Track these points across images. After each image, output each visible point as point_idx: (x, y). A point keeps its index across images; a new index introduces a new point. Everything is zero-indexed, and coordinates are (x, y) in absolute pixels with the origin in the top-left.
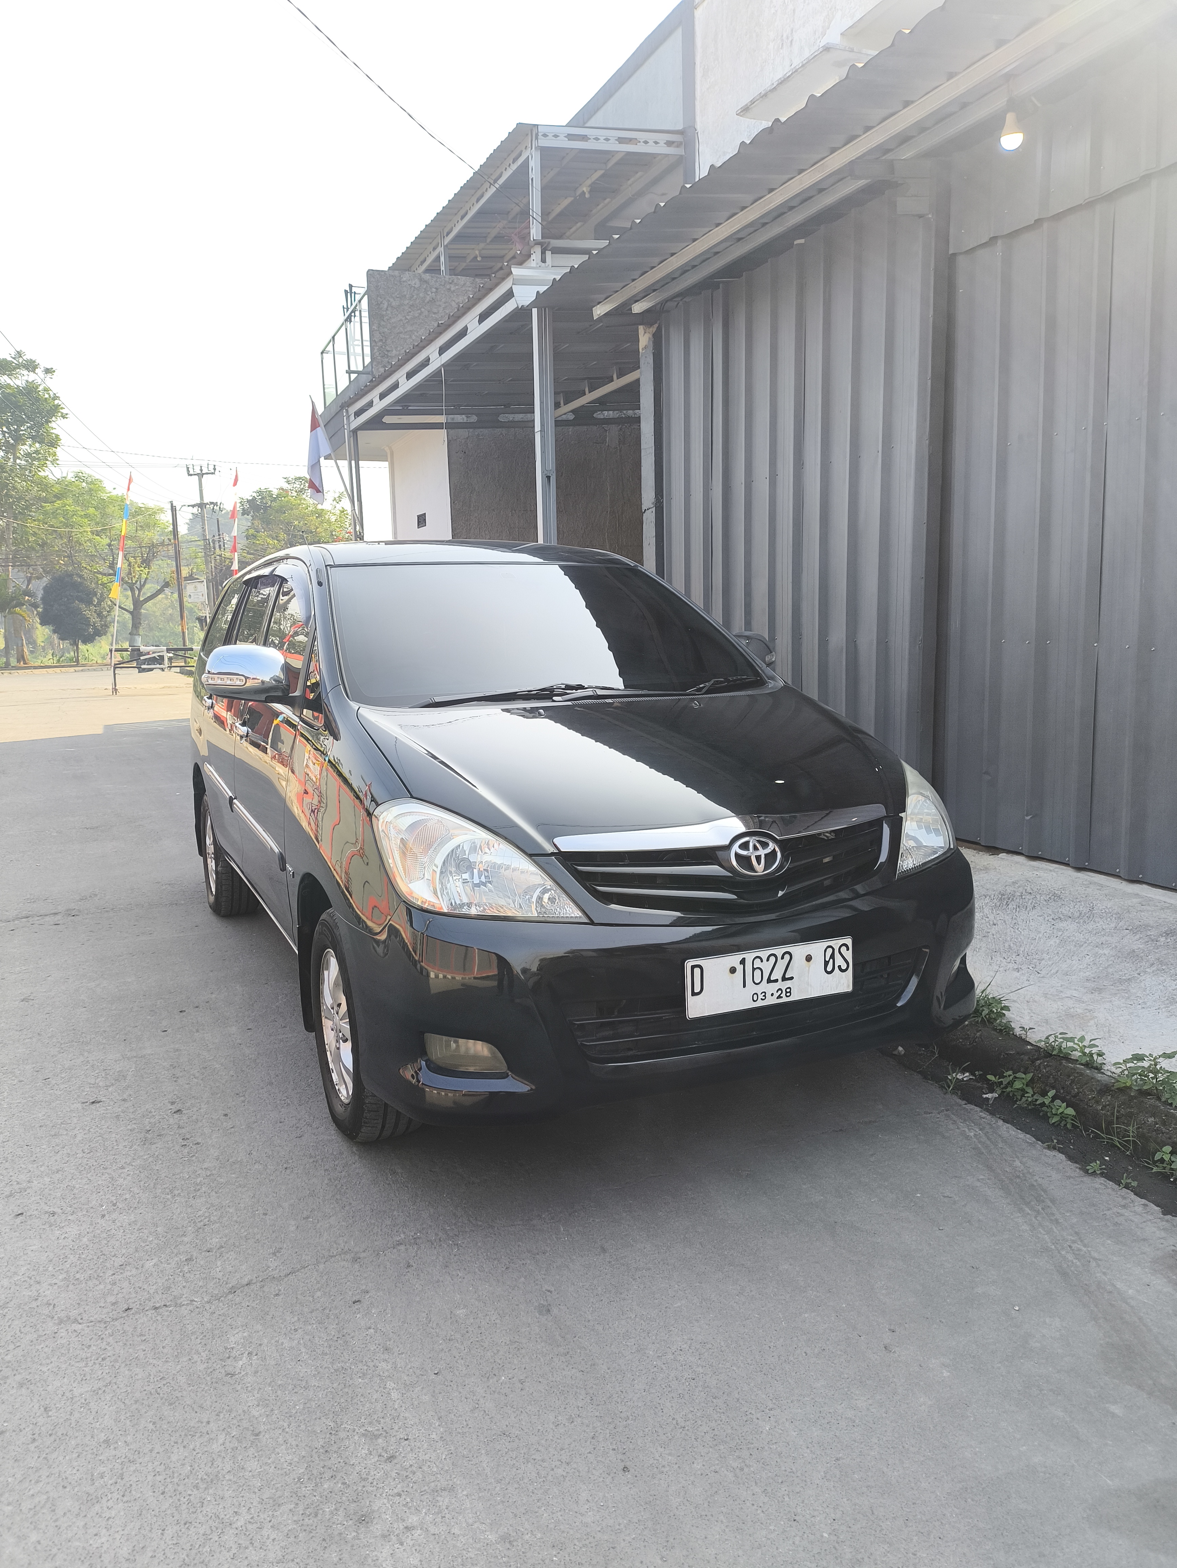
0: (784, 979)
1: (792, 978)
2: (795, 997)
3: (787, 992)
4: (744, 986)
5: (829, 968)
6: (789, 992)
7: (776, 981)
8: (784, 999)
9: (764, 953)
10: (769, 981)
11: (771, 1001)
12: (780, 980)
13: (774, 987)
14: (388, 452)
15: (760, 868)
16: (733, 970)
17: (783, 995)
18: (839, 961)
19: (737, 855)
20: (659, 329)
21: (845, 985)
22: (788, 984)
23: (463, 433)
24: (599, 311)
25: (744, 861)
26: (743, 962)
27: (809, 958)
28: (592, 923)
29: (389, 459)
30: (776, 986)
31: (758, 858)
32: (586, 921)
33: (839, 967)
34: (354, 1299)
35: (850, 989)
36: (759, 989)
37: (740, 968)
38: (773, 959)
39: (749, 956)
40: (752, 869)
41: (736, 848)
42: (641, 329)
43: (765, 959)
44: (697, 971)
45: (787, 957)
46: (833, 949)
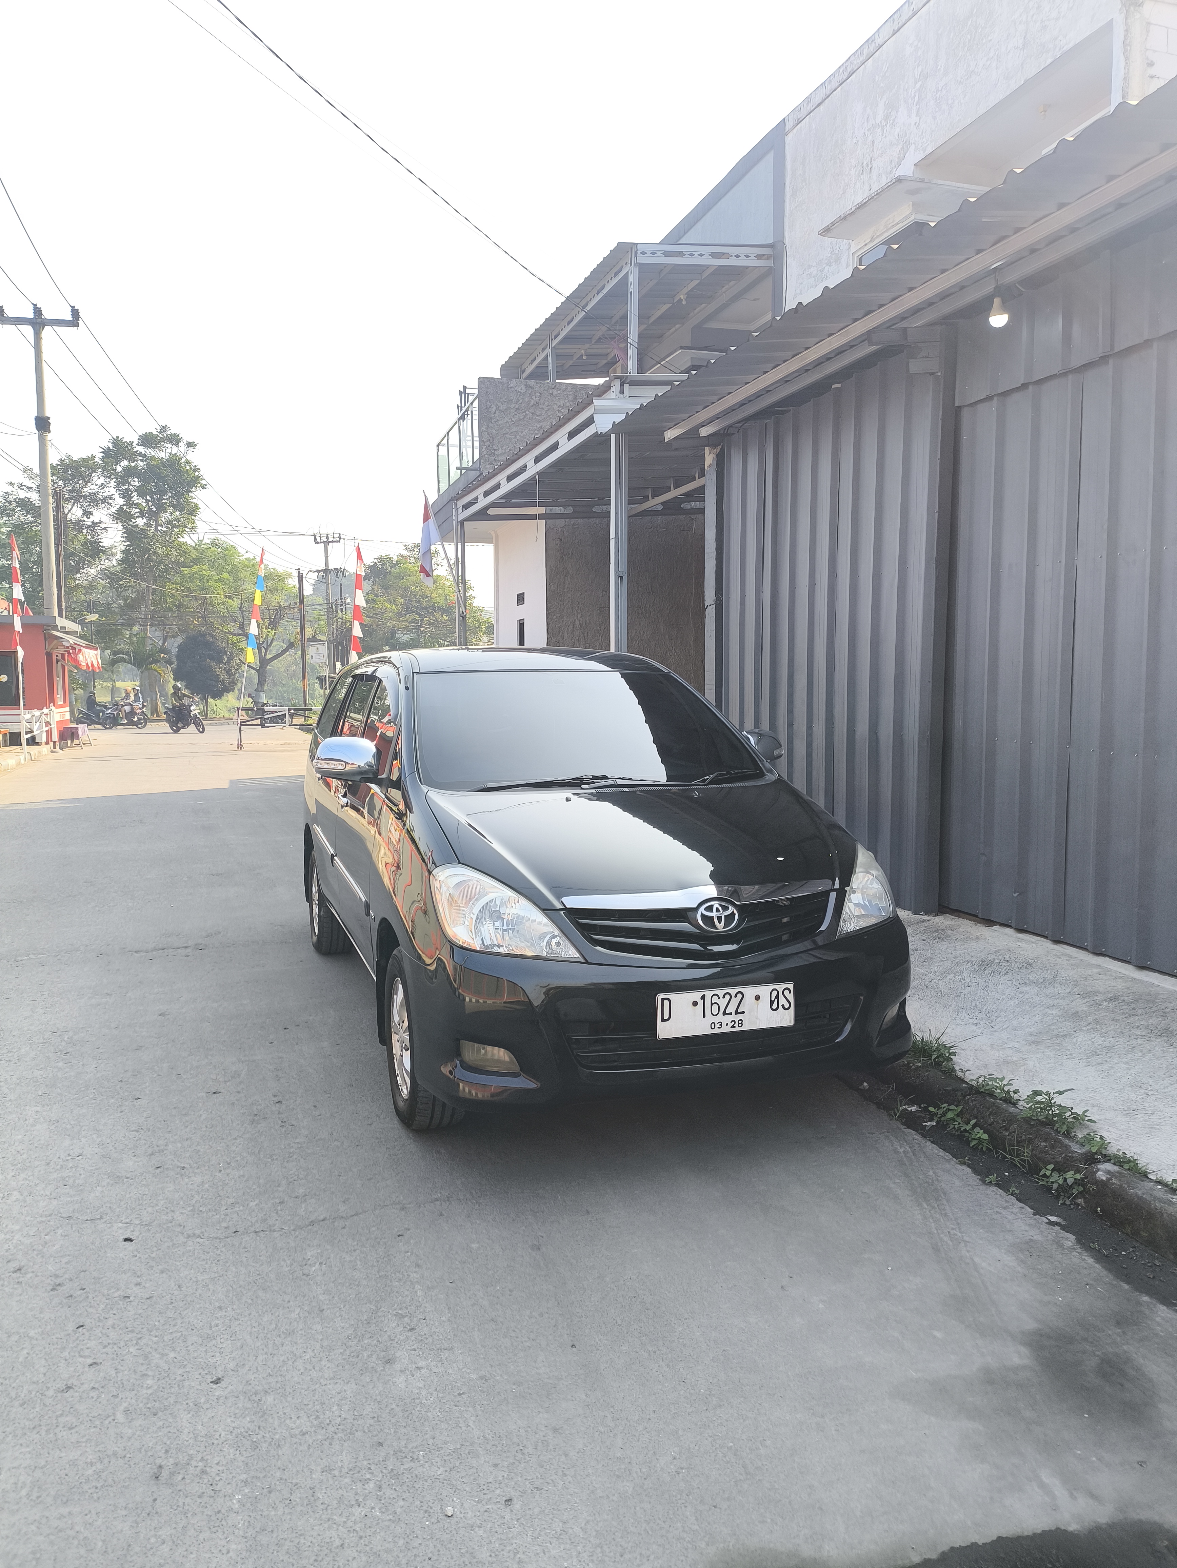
0: (737, 1013)
1: (743, 1012)
2: (746, 1027)
3: (739, 1023)
4: (704, 1016)
5: (775, 1006)
6: (741, 1023)
7: (731, 1014)
8: (737, 1029)
9: (721, 992)
10: (724, 1014)
12: (734, 1013)
13: (728, 1019)
14: (494, 536)
15: (720, 926)
16: (695, 1004)
17: (736, 1025)
18: (783, 1001)
19: (702, 915)
20: (722, 450)
21: (788, 1020)
22: (740, 1017)
23: (560, 523)
24: (670, 435)
25: (708, 920)
26: (703, 997)
27: (757, 998)
28: (587, 962)
29: (494, 542)
30: (730, 1018)
31: (719, 919)
32: (583, 961)
33: (783, 1006)
34: (399, 1234)
35: (792, 1024)
36: (716, 1020)
37: (701, 1002)
38: (728, 997)
39: (709, 993)
40: (715, 927)
41: (702, 910)
42: (707, 449)
43: (721, 997)
44: (666, 1003)
45: (740, 996)
46: (778, 992)
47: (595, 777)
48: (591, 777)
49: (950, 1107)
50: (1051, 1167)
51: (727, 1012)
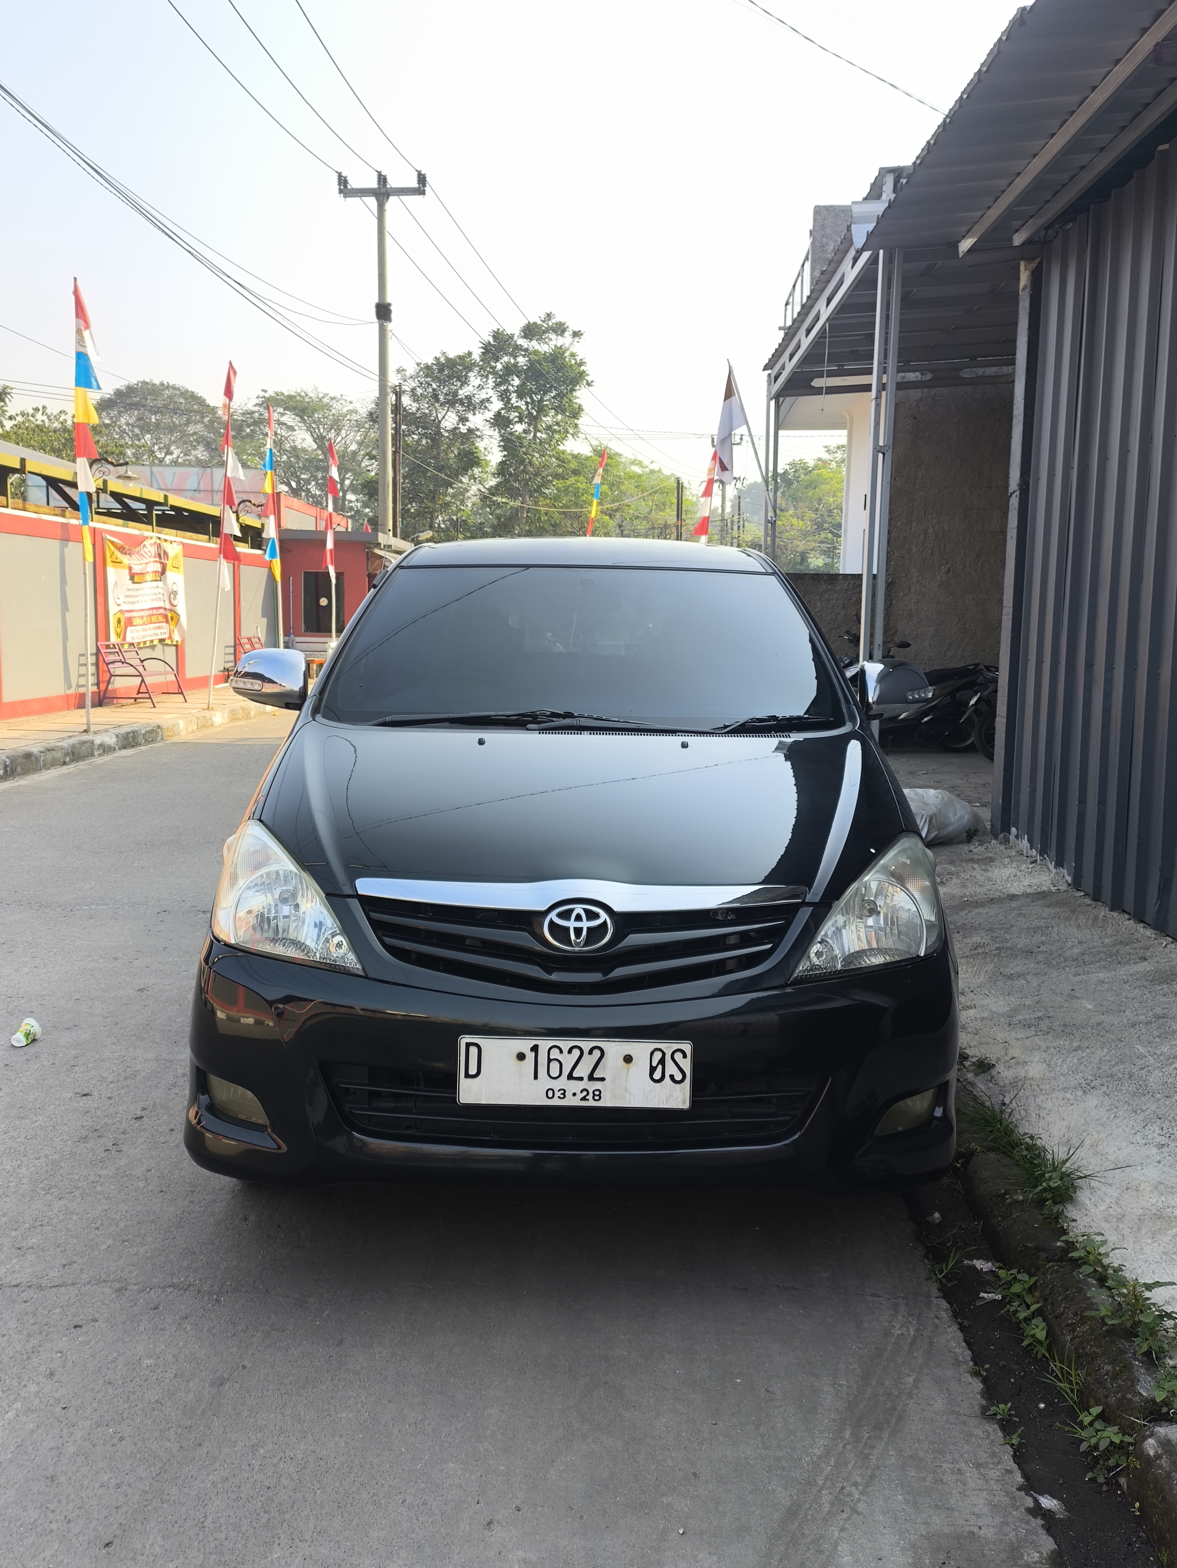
0: (591, 1078)
1: (603, 1079)
2: (607, 1101)
3: (594, 1095)
4: (536, 1077)
5: (657, 1075)
6: (598, 1094)
7: (581, 1079)
8: (591, 1103)
9: (566, 1044)
10: (570, 1077)
11: (571, 1101)
12: (586, 1079)
16: (521, 1057)
17: (590, 1097)
18: (671, 1069)
19: (551, 922)
21: (680, 1100)
22: (598, 1085)
25: (560, 932)
26: (535, 1049)
27: (628, 1059)
28: (366, 977)
30: (581, 1085)
31: (578, 931)
32: (362, 973)
33: (672, 1077)
35: (686, 1106)
36: (557, 1085)
37: (530, 1056)
38: (576, 1053)
39: (545, 1044)
40: (568, 942)
41: (553, 916)
43: (565, 1050)
44: (473, 1051)
45: (597, 1053)
46: (664, 1054)
47: (554, 715)
48: (548, 713)
49: (1019, 1277)
50: (1096, 1410)
51: (575, 1075)
